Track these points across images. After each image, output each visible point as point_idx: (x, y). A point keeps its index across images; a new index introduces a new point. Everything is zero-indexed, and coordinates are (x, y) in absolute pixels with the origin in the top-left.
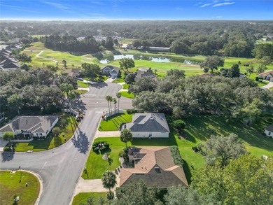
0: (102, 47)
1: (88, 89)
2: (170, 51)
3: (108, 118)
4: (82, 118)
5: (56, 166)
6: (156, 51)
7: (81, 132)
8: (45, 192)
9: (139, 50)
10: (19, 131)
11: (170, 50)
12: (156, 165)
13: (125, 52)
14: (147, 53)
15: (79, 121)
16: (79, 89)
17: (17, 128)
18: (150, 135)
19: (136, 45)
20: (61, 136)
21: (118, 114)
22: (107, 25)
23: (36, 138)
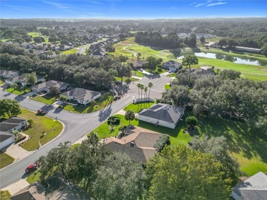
0: (183, 43)
1: (141, 78)
2: (259, 53)
3: (137, 103)
4: (119, 98)
5: (78, 124)
6: (242, 52)
7: (110, 108)
8: (61, 137)
9: (222, 49)
10: (72, 97)
11: (261, 51)
12: (133, 141)
13: (206, 50)
14: (231, 53)
15: (115, 100)
16: (133, 77)
17: (71, 95)
18: (158, 122)
19: (222, 43)
20: (95, 107)
21: (148, 101)
22: (206, 23)
23: (79, 104)
